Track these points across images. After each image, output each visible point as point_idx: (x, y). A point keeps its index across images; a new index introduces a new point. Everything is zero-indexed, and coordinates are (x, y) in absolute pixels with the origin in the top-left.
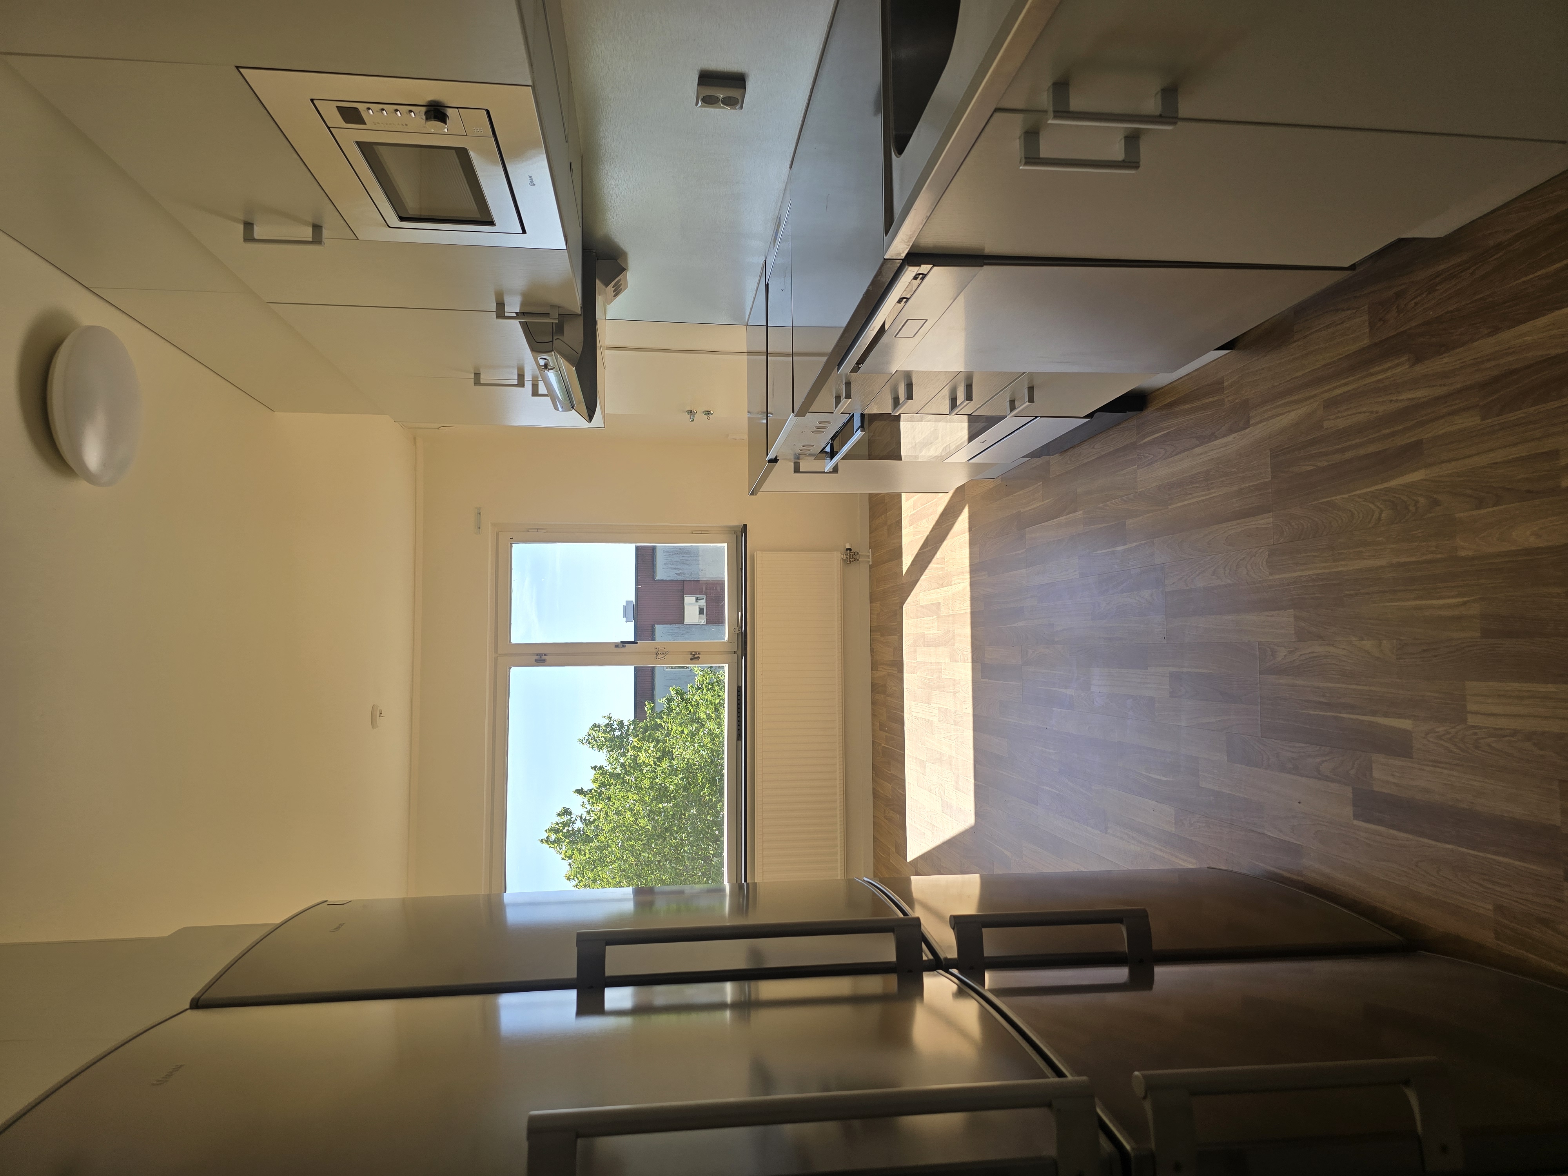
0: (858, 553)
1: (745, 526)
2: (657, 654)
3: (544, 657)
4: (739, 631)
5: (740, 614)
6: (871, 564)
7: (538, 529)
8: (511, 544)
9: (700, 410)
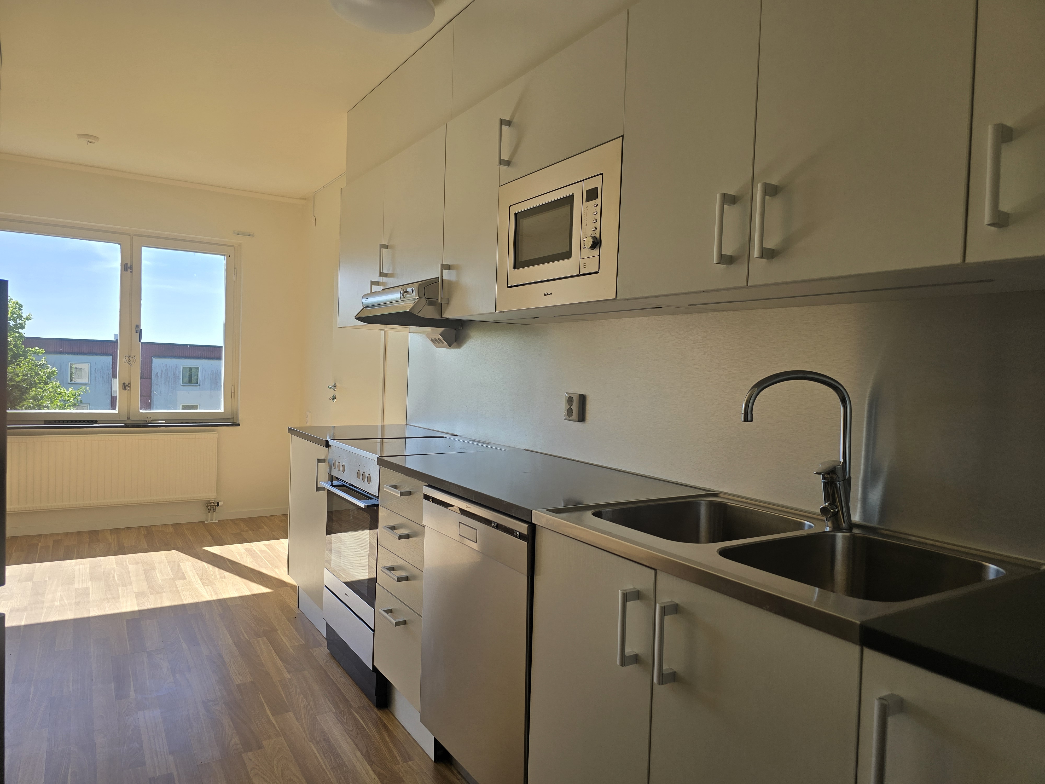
0: (215, 512)
1: (239, 425)
2: (129, 357)
3: (129, 270)
4: (148, 421)
5: (164, 422)
6: (206, 522)
7: (237, 275)
8: (225, 255)
9: (337, 393)
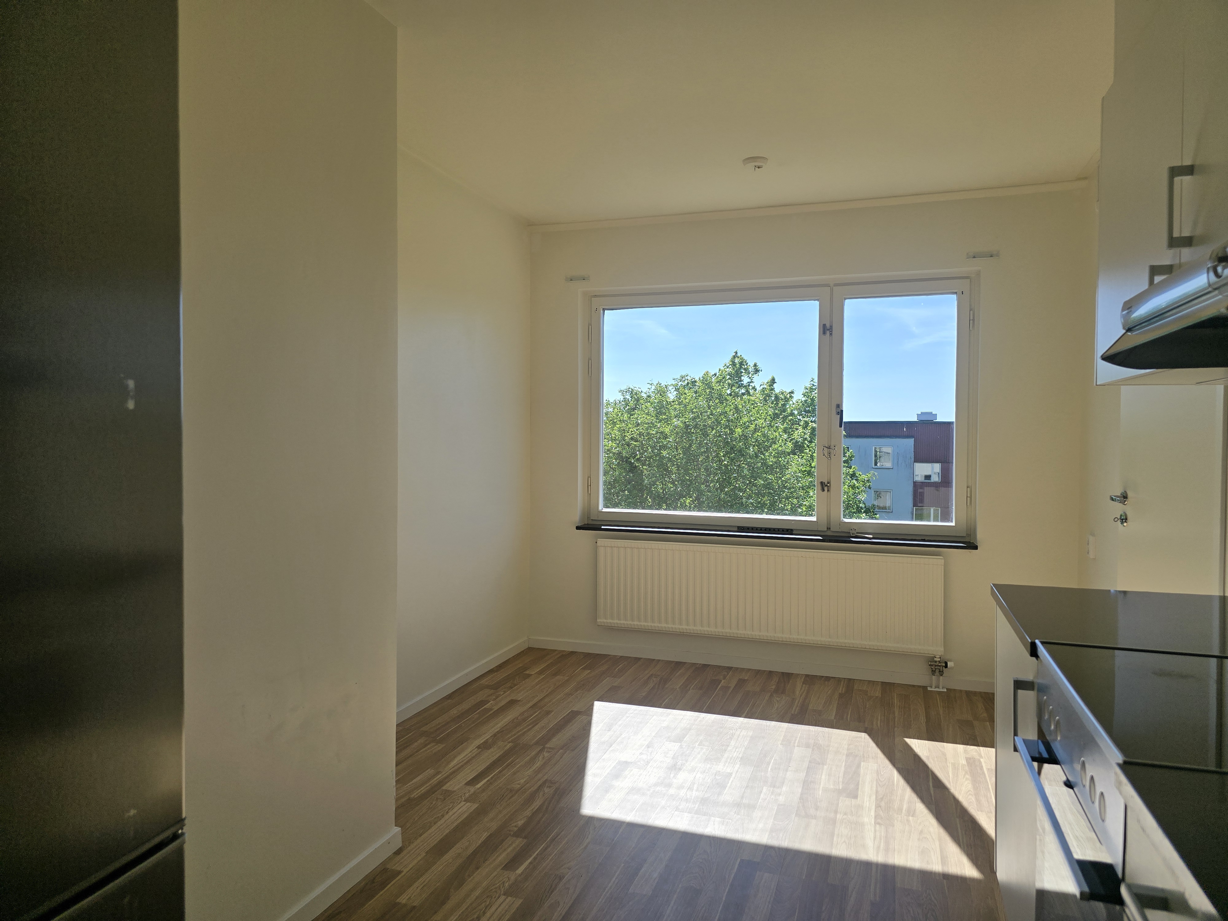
0: (942, 675)
1: (976, 548)
2: (829, 448)
3: (828, 332)
4: (853, 534)
5: (871, 536)
6: (929, 689)
7: (973, 320)
8: (956, 293)
9: (1128, 509)
